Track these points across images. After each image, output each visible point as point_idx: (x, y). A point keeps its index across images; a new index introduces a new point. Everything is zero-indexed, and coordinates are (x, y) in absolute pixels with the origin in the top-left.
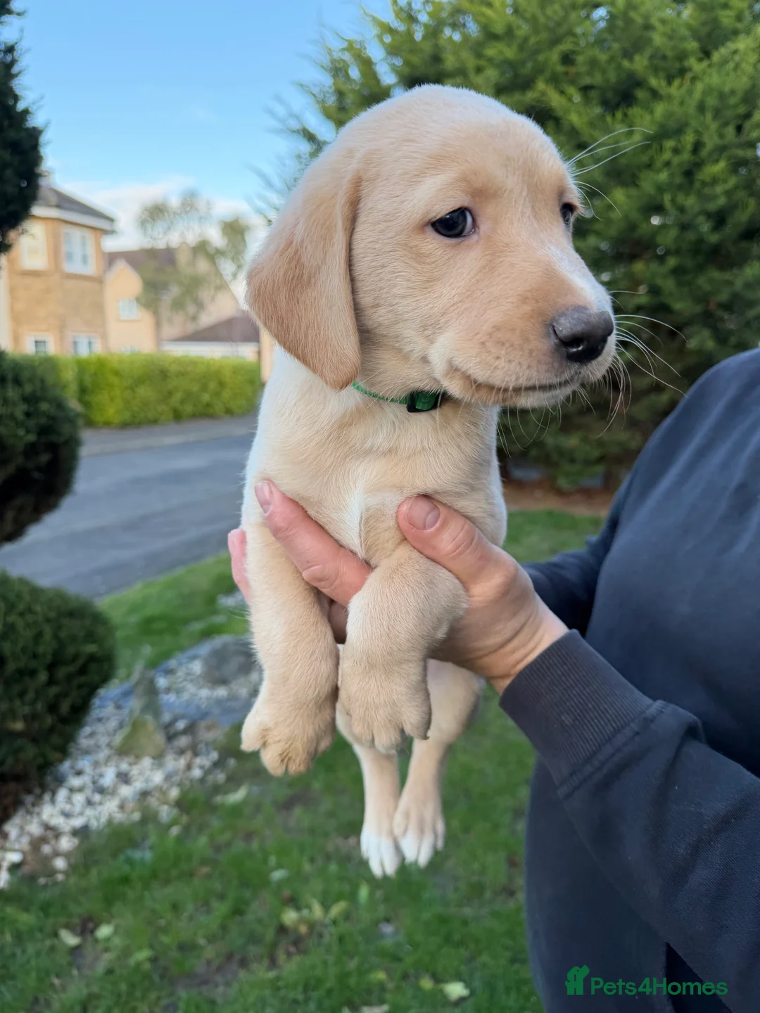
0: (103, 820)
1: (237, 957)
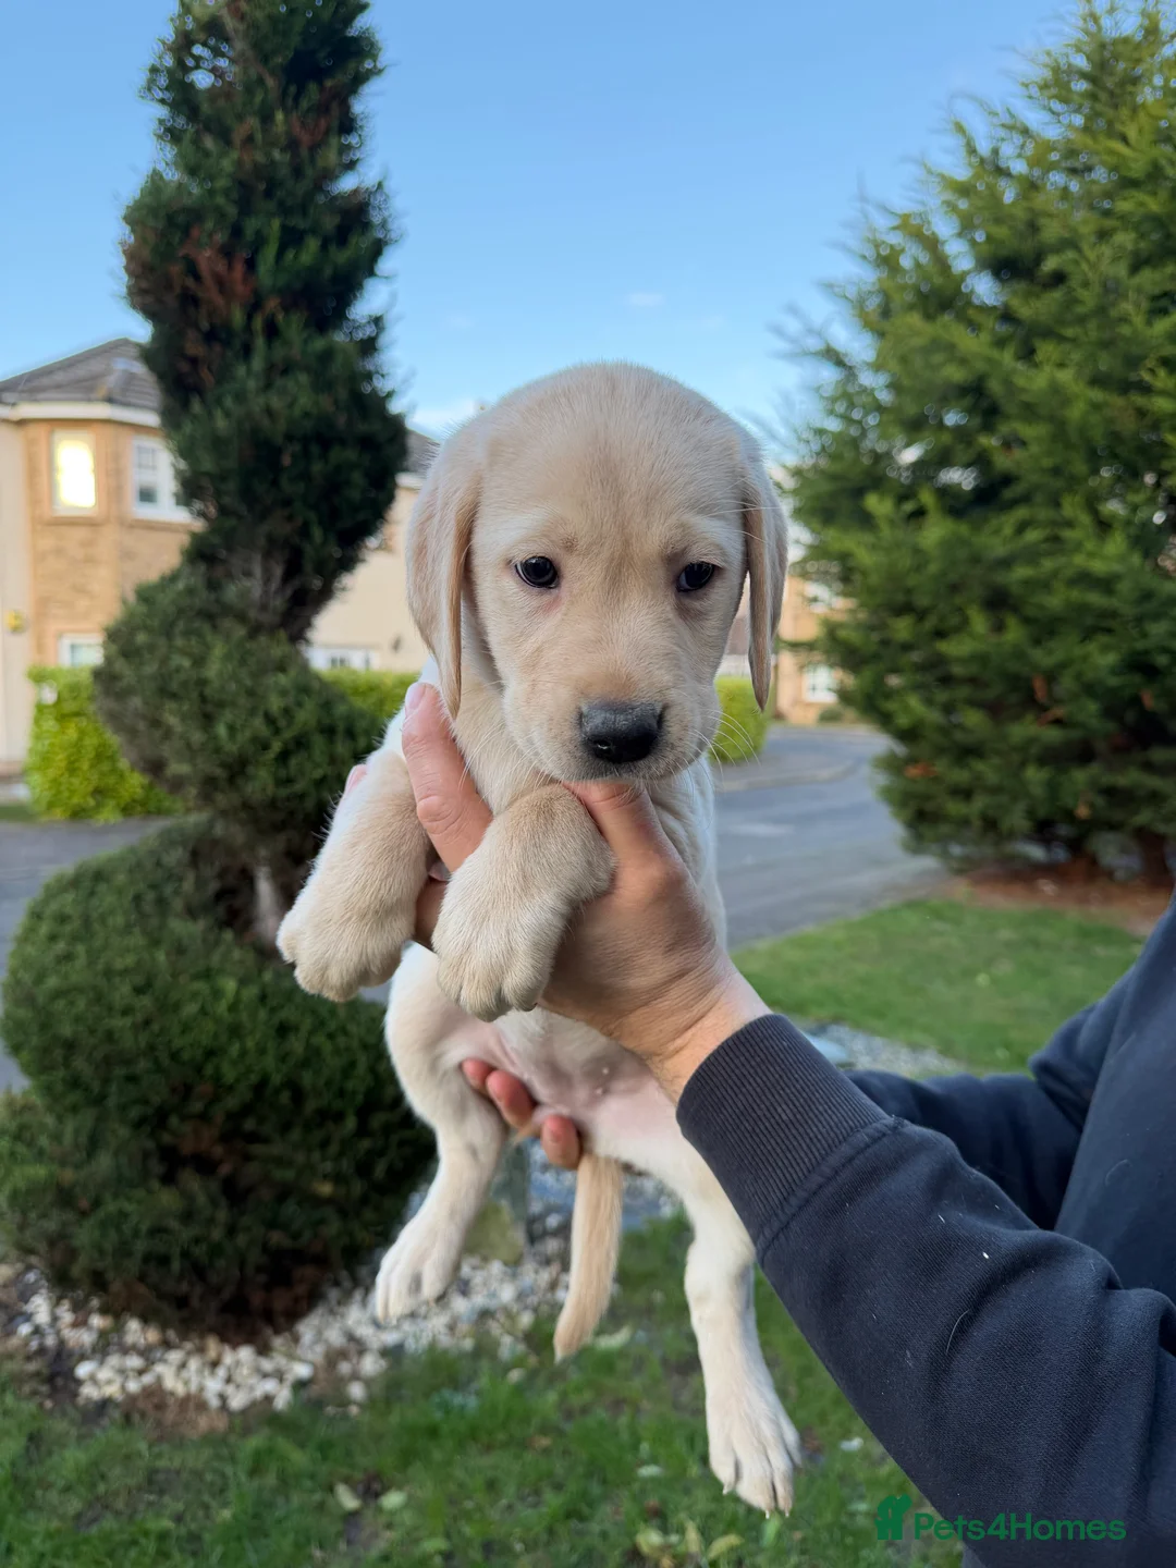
0: (425, 1341)
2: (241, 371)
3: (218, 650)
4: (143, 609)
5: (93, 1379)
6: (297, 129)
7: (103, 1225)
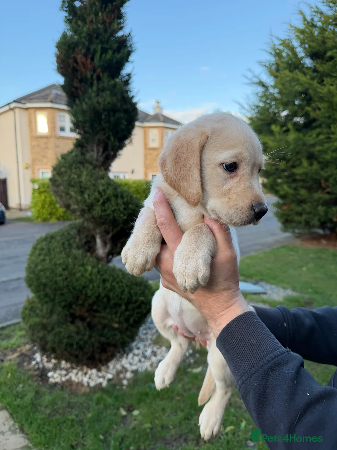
0: (144, 369)
1: (183, 437)
2: (90, 90)
3: (85, 173)
4: (63, 161)
5: (53, 377)
6: (105, 17)
7: (55, 335)
